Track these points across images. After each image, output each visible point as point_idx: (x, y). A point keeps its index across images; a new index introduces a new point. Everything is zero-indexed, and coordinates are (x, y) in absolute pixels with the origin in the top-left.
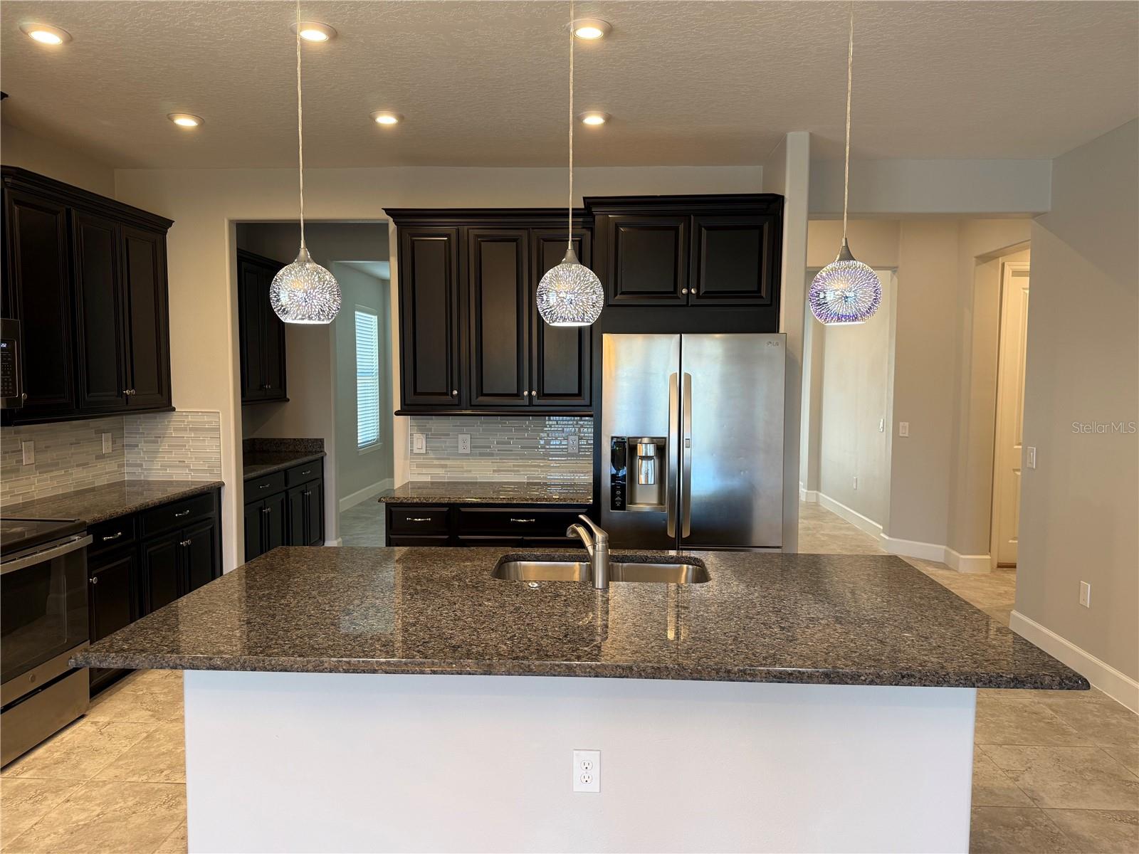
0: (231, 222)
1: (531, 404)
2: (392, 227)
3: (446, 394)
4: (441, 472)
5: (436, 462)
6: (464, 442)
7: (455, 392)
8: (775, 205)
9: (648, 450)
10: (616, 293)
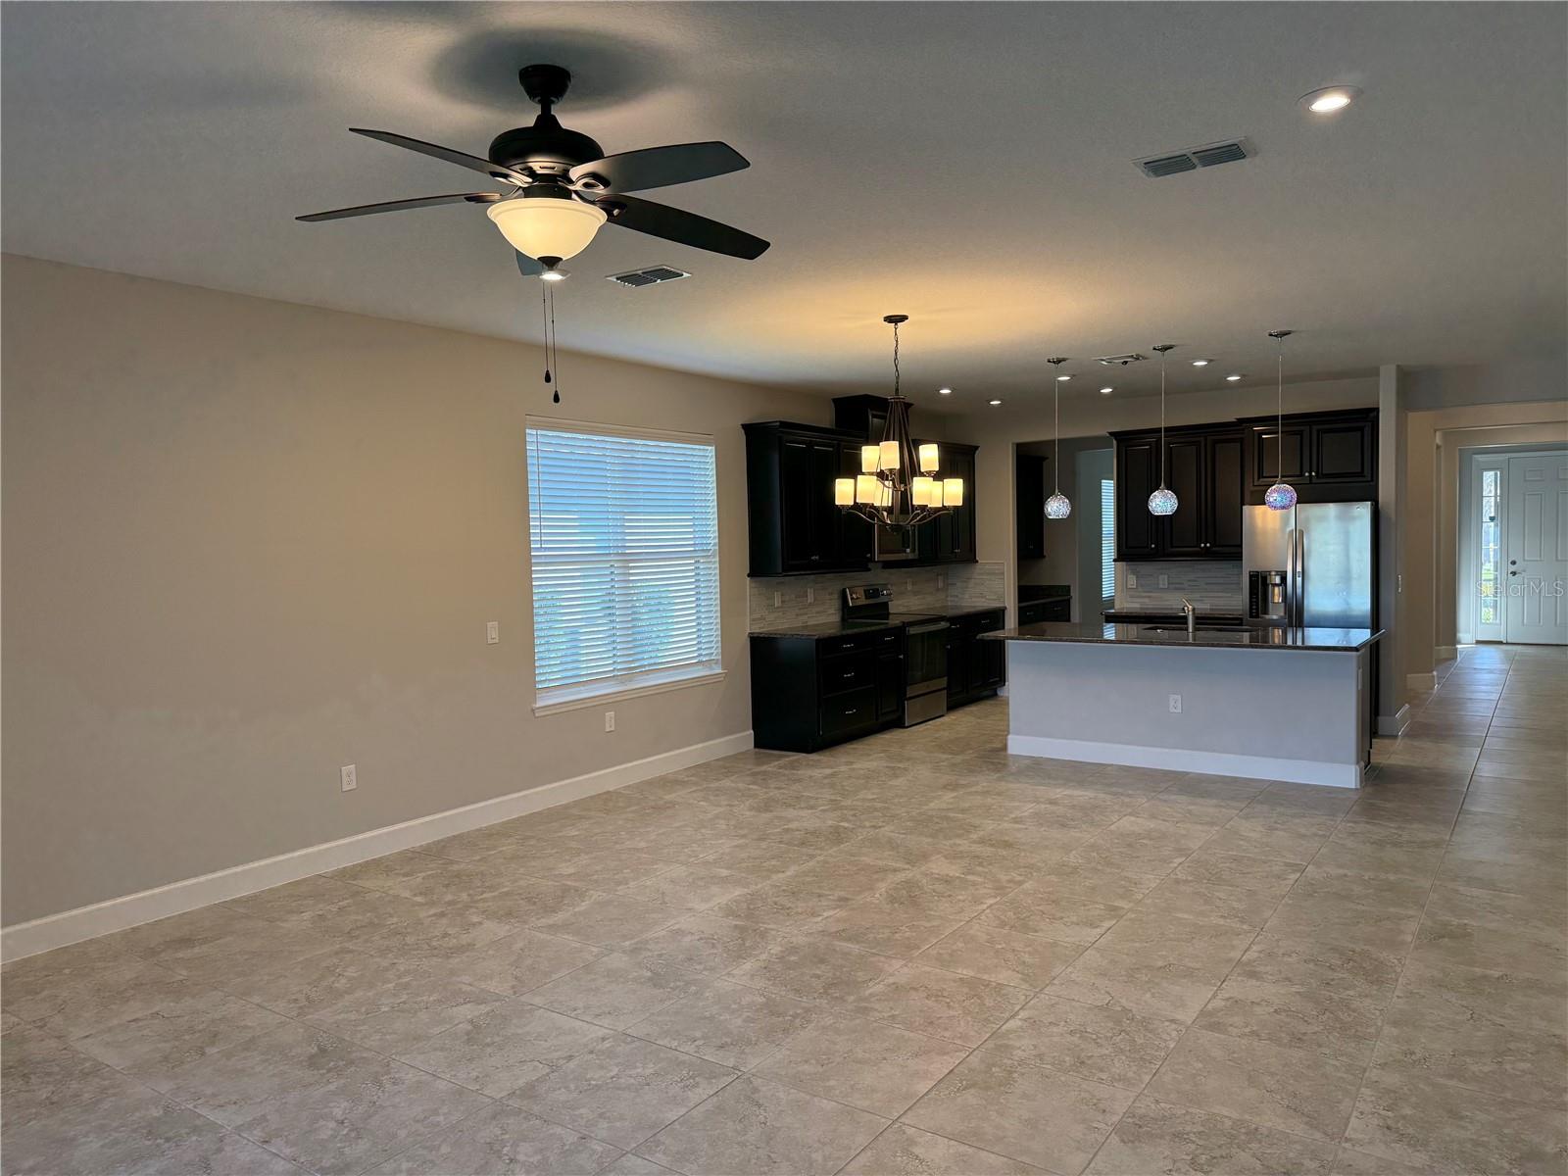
0: (1013, 444)
1: (1206, 552)
2: (1114, 442)
3: (1147, 548)
4: (1147, 600)
5: (1143, 594)
6: (1163, 580)
7: (1154, 546)
8: (1372, 415)
9: (1277, 580)
10: (1259, 478)
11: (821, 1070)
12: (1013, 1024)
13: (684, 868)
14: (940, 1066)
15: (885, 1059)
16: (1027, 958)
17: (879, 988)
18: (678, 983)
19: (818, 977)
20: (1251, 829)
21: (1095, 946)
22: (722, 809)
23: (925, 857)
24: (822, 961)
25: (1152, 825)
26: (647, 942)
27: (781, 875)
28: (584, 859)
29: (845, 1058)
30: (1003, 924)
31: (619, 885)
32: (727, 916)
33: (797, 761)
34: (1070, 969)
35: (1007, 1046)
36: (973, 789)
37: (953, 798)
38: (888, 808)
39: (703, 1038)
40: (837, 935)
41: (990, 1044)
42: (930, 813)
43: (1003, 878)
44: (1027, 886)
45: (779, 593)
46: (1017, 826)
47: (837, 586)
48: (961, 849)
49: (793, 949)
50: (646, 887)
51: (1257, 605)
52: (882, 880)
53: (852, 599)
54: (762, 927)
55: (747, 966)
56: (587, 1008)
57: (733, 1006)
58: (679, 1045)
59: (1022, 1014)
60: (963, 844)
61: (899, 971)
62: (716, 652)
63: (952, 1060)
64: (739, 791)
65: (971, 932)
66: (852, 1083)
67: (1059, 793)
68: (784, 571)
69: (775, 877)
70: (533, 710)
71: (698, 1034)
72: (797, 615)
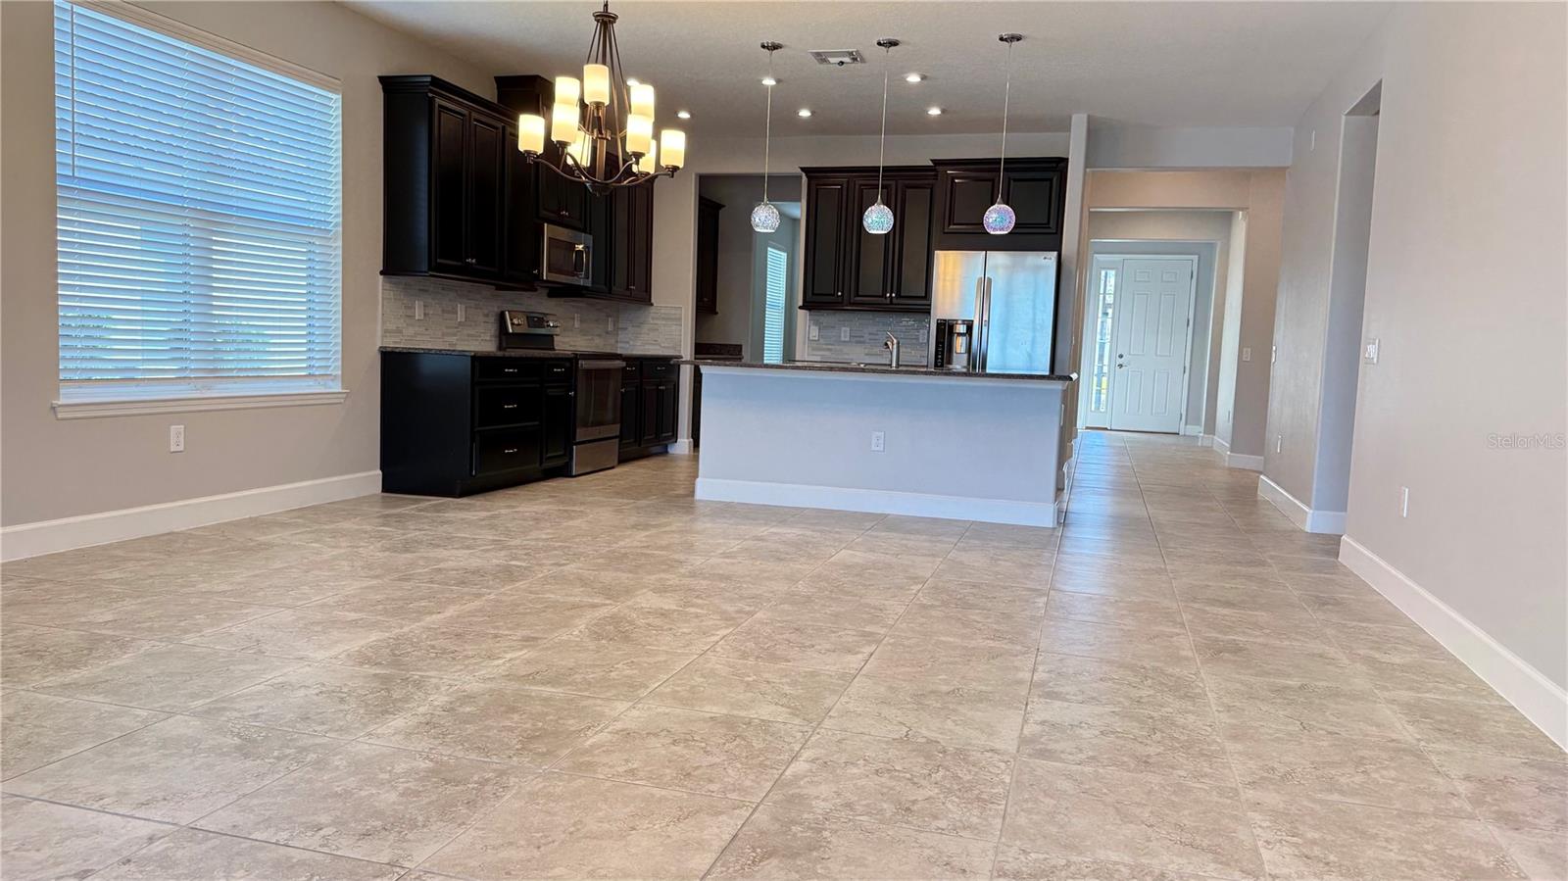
0: (696, 175)
1: (891, 303)
2: (804, 179)
3: (833, 295)
4: (827, 353)
5: (824, 346)
6: (845, 333)
7: (840, 294)
8: (1062, 165)
9: (962, 329)
10: (949, 225)
11: (536, 853)
12: (800, 766)
13: (290, 611)
14: (716, 830)
15: (633, 829)
16: (787, 689)
17: (604, 736)
18: (288, 751)
19: (511, 729)
20: (975, 559)
21: (863, 672)
22: (343, 551)
23: (628, 592)
24: (513, 710)
25: (872, 557)
26: (232, 700)
27: (439, 616)
28: (130, 605)
29: (571, 833)
30: (744, 656)
31: (186, 633)
32: (361, 664)
33: (442, 504)
34: (844, 699)
35: (800, 796)
36: (667, 529)
37: (646, 536)
38: (569, 547)
39: (334, 823)
40: (529, 678)
41: (776, 796)
42: (623, 551)
43: (730, 608)
44: (759, 615)
45: (422, 303)
46: (727, 560)
47: (495, 308)
48: (671, 583)
49: (468, 698)
50: (232, 635)
51: (943, 355)
52: (580, 616)
53: (512, 324)
54: (416, 675)
55: (399, 722)
56: (123, 794)
57: (382, 776)
58: (292, 838)
59: (807, 754)
60: (672, 579)
61: (626, 713)
62: (335, 368)
63: (732, 822)
64: (366, 532)
65: (709, 665)
66: (591, 868)
67: (763, 531)
68: (430, 269)
69: (428, 619)
70: (53, 408)
71: (324, 819)
72: (443, 335)
